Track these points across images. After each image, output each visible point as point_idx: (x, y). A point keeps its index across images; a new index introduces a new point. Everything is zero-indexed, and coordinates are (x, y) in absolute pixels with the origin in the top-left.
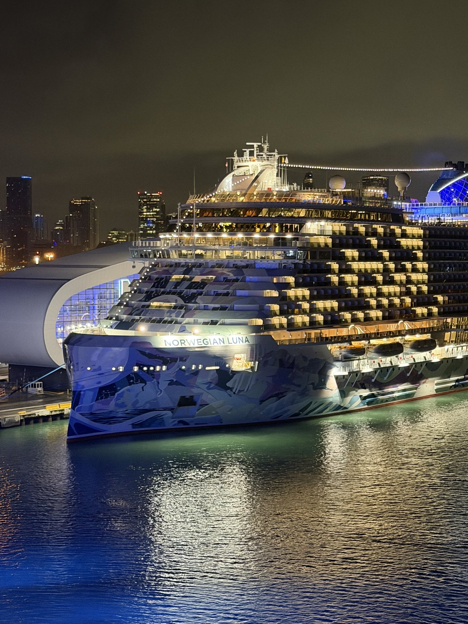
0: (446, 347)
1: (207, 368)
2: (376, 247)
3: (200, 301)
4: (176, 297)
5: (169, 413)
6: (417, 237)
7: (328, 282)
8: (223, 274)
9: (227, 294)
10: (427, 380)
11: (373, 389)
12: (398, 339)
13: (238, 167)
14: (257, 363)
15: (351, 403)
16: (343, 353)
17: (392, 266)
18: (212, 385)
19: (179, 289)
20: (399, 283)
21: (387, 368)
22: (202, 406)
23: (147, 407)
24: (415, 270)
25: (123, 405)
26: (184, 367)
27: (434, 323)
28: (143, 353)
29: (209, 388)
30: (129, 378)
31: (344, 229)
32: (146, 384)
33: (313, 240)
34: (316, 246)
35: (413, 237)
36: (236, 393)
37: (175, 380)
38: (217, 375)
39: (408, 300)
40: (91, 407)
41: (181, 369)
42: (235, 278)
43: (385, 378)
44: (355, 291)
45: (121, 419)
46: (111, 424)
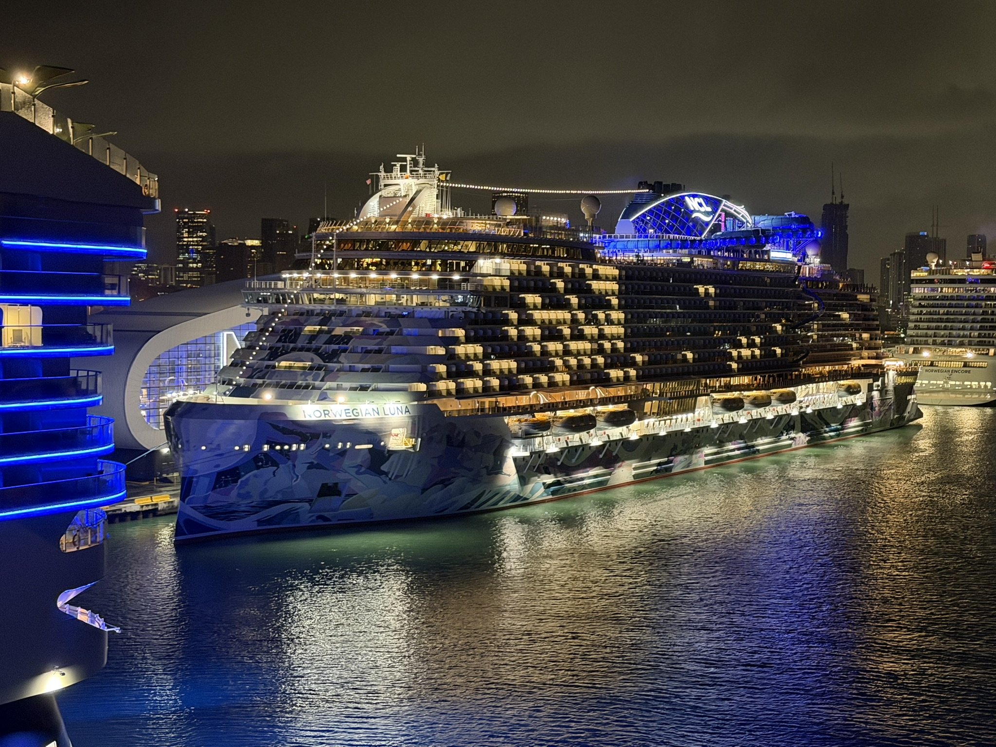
0: (646, 421)
1: (357, 447)
2: (562, 291)
3: (344, 360)
4: (311, 355)
5: (306, 506)
6: (611, 278)
7: (506, 336)
8: (372, 325)
9: (379, 351)
10: (624, 464)
11: (559, 475)
12: (589, 410)
13: (386, 185)
14: (419, 440)
15: (532, 492)
16: (524, 428)
17: (581, 316)
18: (363, 469)
19: (314, 344)
20: (589, 337)
21: (576, 448)
22: (349, 496)
23: (279, 497)
24: (609, 321)
25: (247, 495)
26: (327, 446)
27: (631, 390)
28: (276, 427)
29: (358, 473)
30: (256, 459)
31: (523, 267)
32: (278, 467)
33: (487, 281)
34: (491, 289)
35: (607, 279)
36: (392, 478)
37: (316, 462)
38: (369, 456)
39: (600, 360)
40: (206, 498)
41: (324, 448)
42: (388, 330)
43: (574, 461)
44: (537, 348)
45: (244, 514)
46: (230, 520)
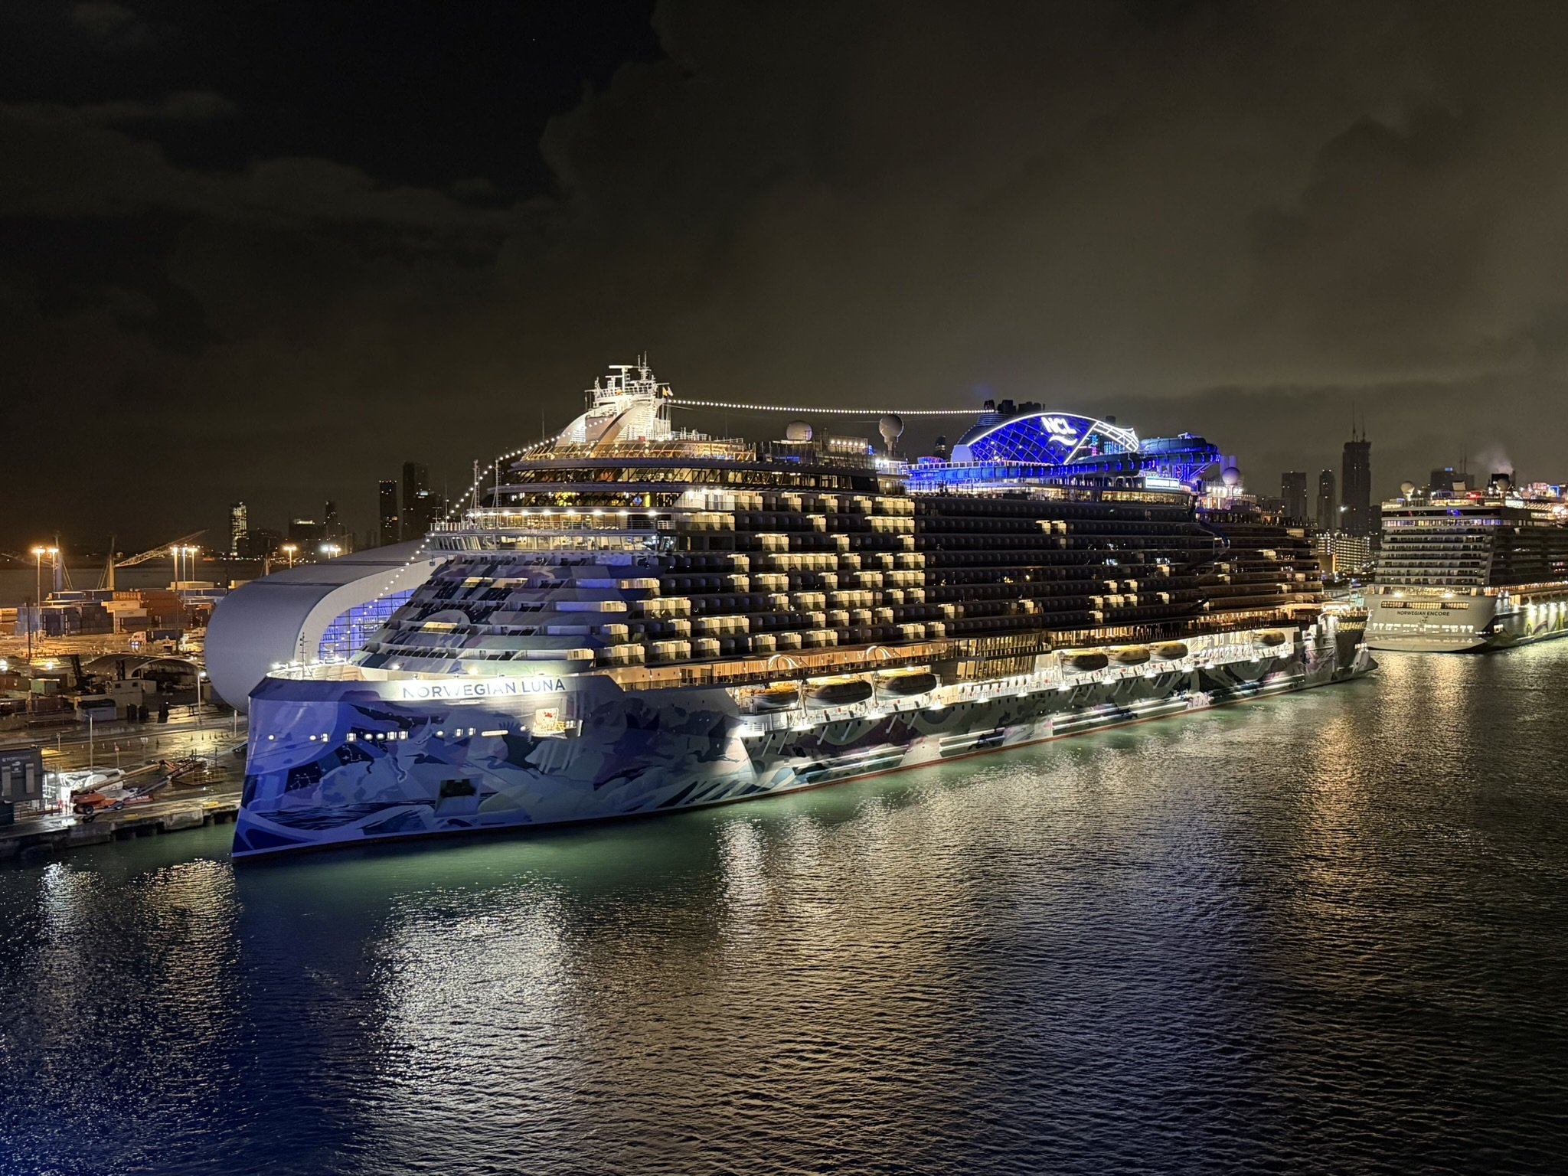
0: (960, 686)
1: (485, 734)
2: (823, 529)
4: (461, 613)
5: (428, 808)
6: (902, 513)
7: (730, 587)
9: (536, 609)
10: (925, 739)
11: (820, 757)
12: (865, 676)
13: (601, 404)
14: (581, 722)
15: (776, 780)
16: (757, 701)
17: (856, 559)
18: (498, 762)
20: (869, 585)
21: (843, 723)
22: (485, 795)
23: (384, 799)
24: (899, 565)
25: (337, 798)
26: (440, 733)
27: (942, 647)
28: (363, 711)
29: (491, 766)
30: (340, 752)
31: (759, 500)
32: (373, 762)
33: (701, 518)
34: (703, 528)
35: (897, 513)
36: (546, 771)
37: (426, 755)
38: (505, 744)
39: (888, 613)
40: (279, 801)
41: (434, 736)
42: (558, 581)
43: (843, 738)
44: (783, 600)
45: (339, 821)
46: (321, 828)
